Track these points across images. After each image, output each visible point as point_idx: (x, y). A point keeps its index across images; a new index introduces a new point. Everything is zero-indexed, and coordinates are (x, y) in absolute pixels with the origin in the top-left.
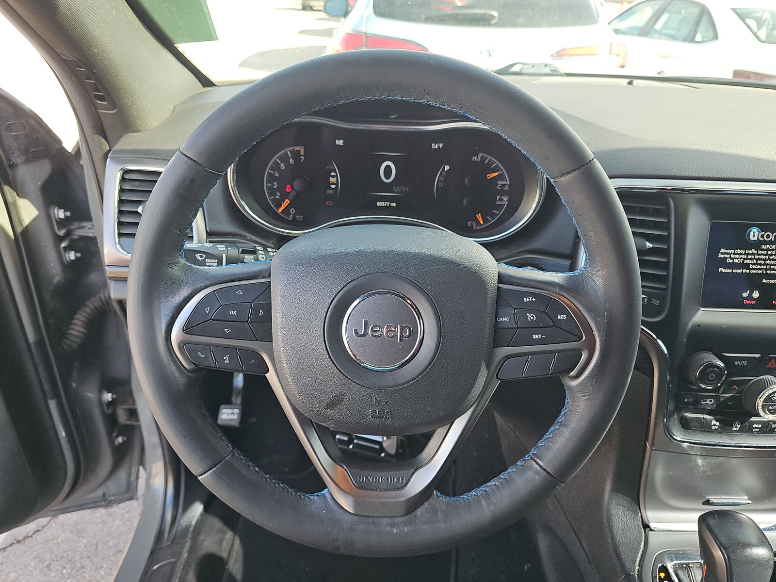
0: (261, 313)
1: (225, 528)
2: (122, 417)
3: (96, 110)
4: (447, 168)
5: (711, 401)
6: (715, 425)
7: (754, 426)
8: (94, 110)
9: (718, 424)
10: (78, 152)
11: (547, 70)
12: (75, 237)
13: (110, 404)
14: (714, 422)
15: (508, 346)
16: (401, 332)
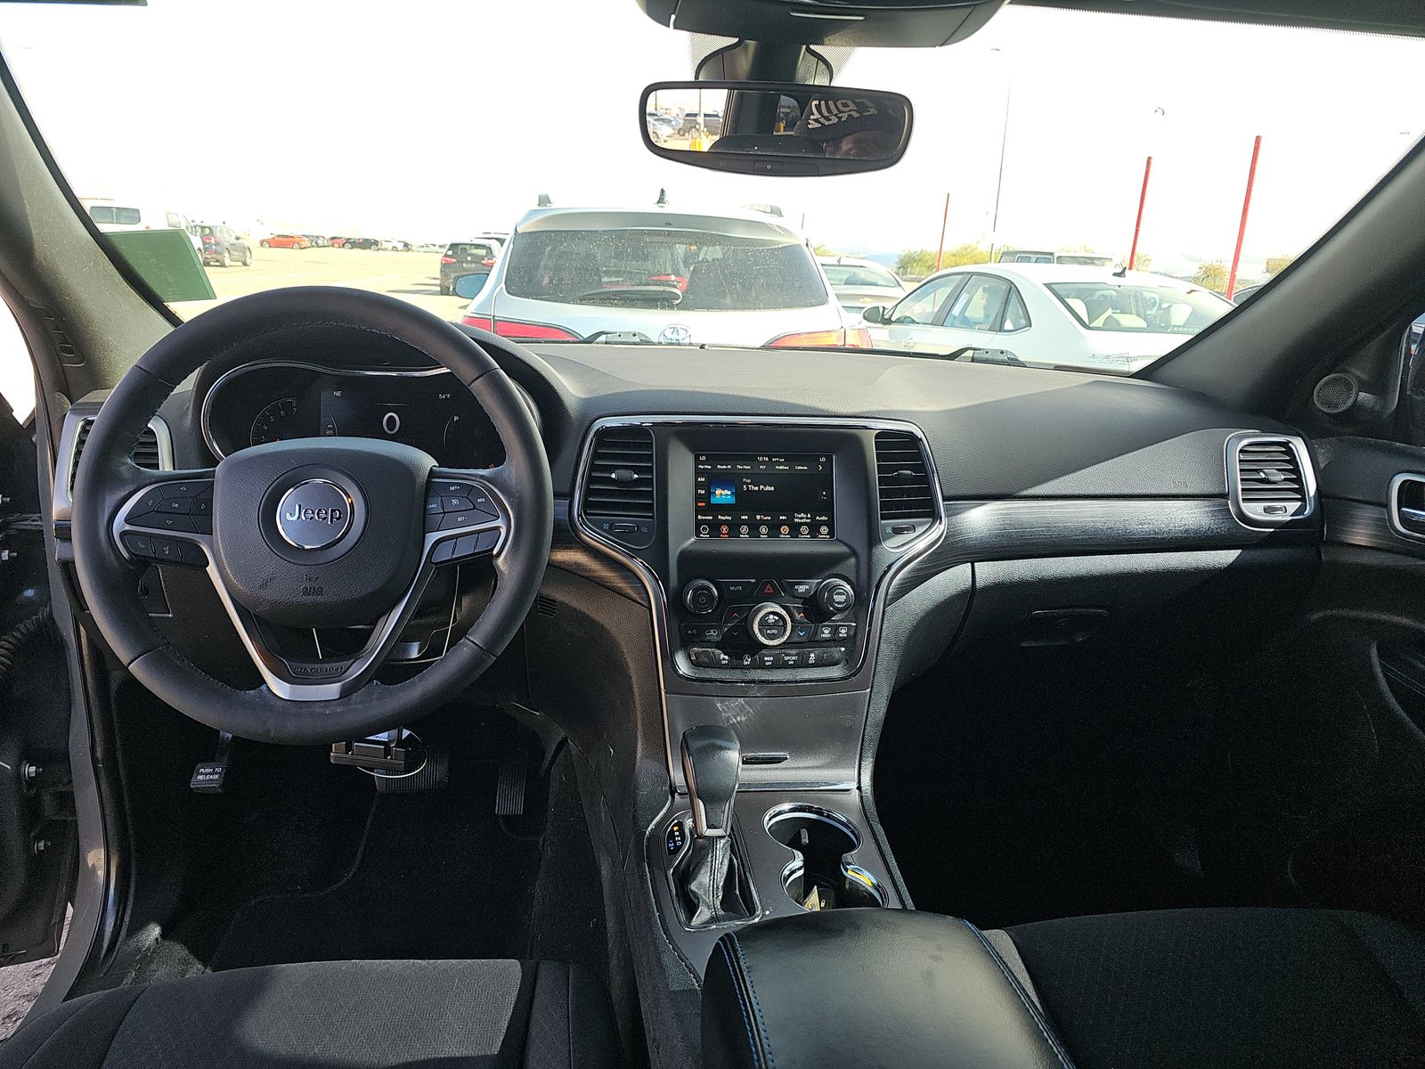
0: (203, 507)
1: (192, 958)
2: (48, 804)
3: (61, 364)
4: (456, 418)
5: (715, 632)
6: (724, 659)
7: (766, 659)
8: (59, 364)
9: (726, 657)
10: (32, 421)
11: (637, 339)
12: (13, 532)
13: (32, 782)
14: (722, 656)
15: (438, 531)
16: (332, 515)
